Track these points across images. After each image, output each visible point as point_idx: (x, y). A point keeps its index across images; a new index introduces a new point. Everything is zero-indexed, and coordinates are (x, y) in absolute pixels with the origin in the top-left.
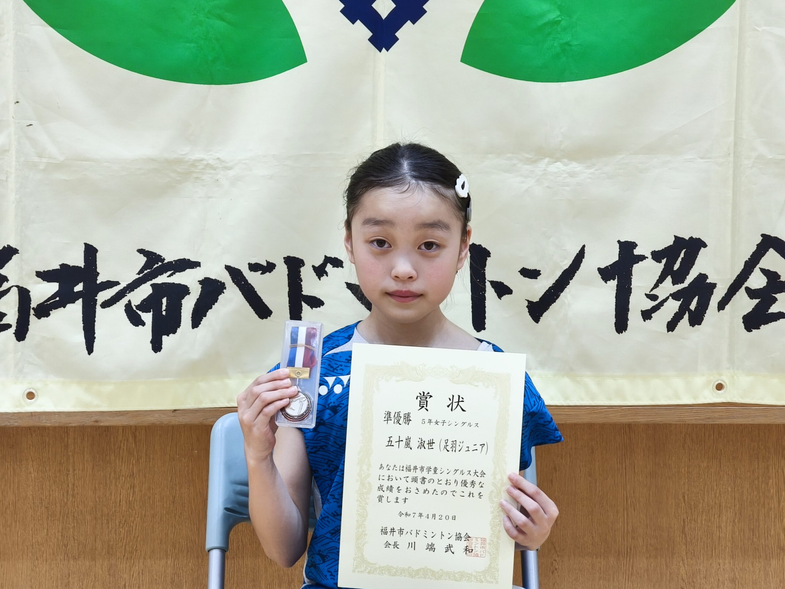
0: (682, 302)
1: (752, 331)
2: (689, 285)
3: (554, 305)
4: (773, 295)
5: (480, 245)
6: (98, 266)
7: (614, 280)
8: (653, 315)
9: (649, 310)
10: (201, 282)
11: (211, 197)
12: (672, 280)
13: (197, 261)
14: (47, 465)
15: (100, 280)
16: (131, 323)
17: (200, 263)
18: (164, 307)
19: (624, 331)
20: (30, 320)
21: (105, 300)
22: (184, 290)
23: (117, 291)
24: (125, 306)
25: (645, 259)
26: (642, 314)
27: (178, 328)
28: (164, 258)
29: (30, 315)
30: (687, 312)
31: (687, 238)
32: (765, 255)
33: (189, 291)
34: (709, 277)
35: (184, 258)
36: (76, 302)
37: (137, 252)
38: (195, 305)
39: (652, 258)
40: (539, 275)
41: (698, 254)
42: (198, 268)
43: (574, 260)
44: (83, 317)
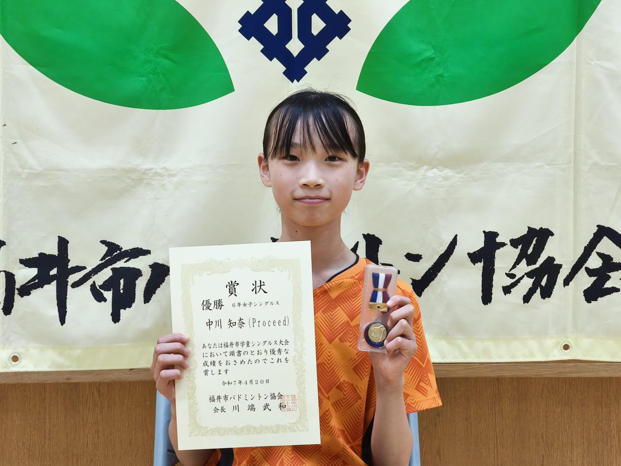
0: (535, 279)
1: (591, 302)
2: (540, 266)
3: (433, 283)
4: (607, 273)
5: (374, 235)
6: (69, 254)
7: (481, 262)
8: (512, 290)
9: (508, 286)
10: (151, 266)
11: (159, 199)
12: (527, 262)
13: (148, 249)
14: (28, 414)
15: (70, 265)
16: (95, 299)
17: (150, 251)
18: (122, 287)
19: (489, 303)
20: (15, 298)
21: (75, 282)
22: (137, 273)
23: (84, 274)
24: (91, 286)
25: (505, 246)
26: (503, 289)
27: (133, 303)
28: (121, 247)
29: (15, 294)
30: (539, 287)
31: (538, 229)
32: (600, 242)
33: (142, 274)
34: (556, 260)
35: (138, 248)
36: (51, 283)
37: (100, 243)
38: (146, 284)
39: (510, 245)
40: (421, 259)
41: (547, 241)
42: (149, 255)
43: (448, 247)
44: (57, 295)
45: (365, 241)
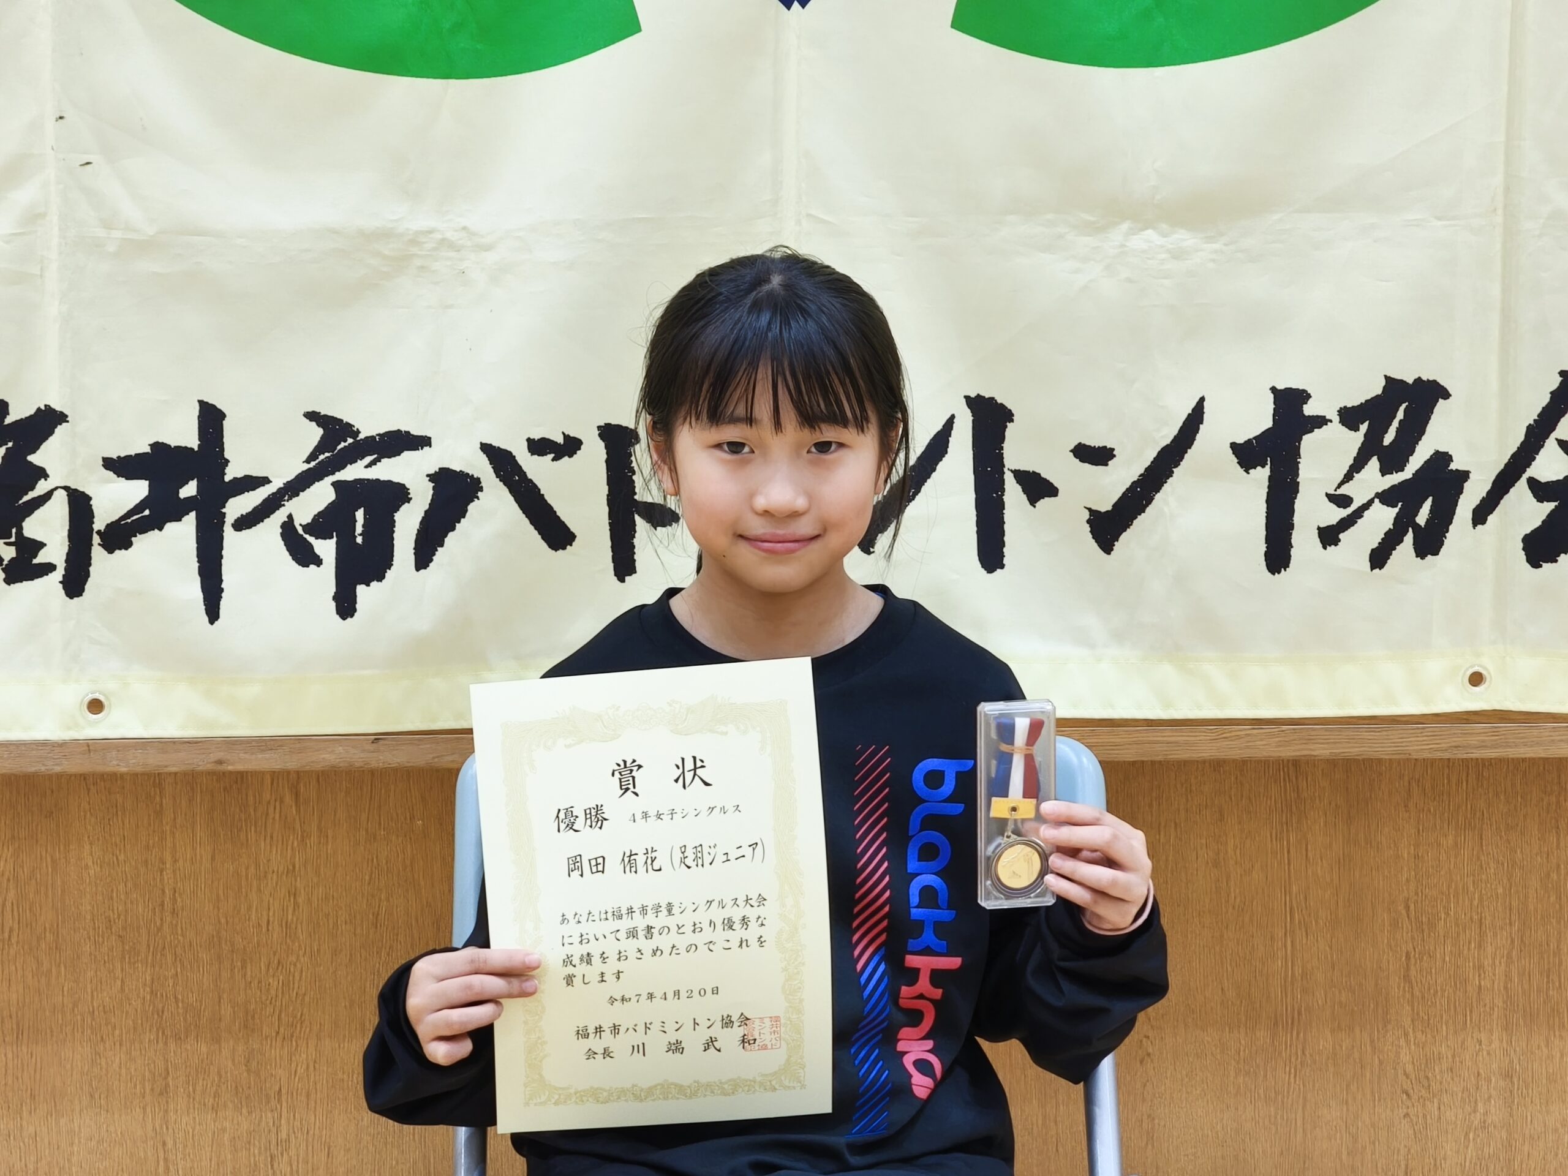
0: (1400, 509)
1: (1541, 566)
2: (1413, 474)
3: (1141, 519)
5: (993, 399)
6: (225, 446)
7: (1263, 467)
8: (1341, 536)
9: (1333, 525)
10: (432, 477)
11: (450, 307)
12: (1380, 464)
13: (424, 434)
14: (120, 850)
15: (230, 474)
16: (293, 559)
17: (430, 438)
18: (359, 529)
19: (1283, 569)
20: (93, 555)
21: (242, 515)
22: (398, 494)
23: (266, 496)
24: (282, 527)
25: (1327, 424)
26: (1319, 533)
27: (388, 570)
28: (357, 429)
29: (92, 545)
30: (1410, 529)
31: (1410, 381)
32: (1565, 413)
33: (409, 496)
34: (1454, 459)
35: (399, 430)
36: (183, 519)
37: (305, 419)
38: (421, 523)
39: (1340, 422)
40: (1112, 458)
41: (1432, 413)
42: (426, 449)
43: (1181, 428)
44: (198, 548)
45: (971, 414)
